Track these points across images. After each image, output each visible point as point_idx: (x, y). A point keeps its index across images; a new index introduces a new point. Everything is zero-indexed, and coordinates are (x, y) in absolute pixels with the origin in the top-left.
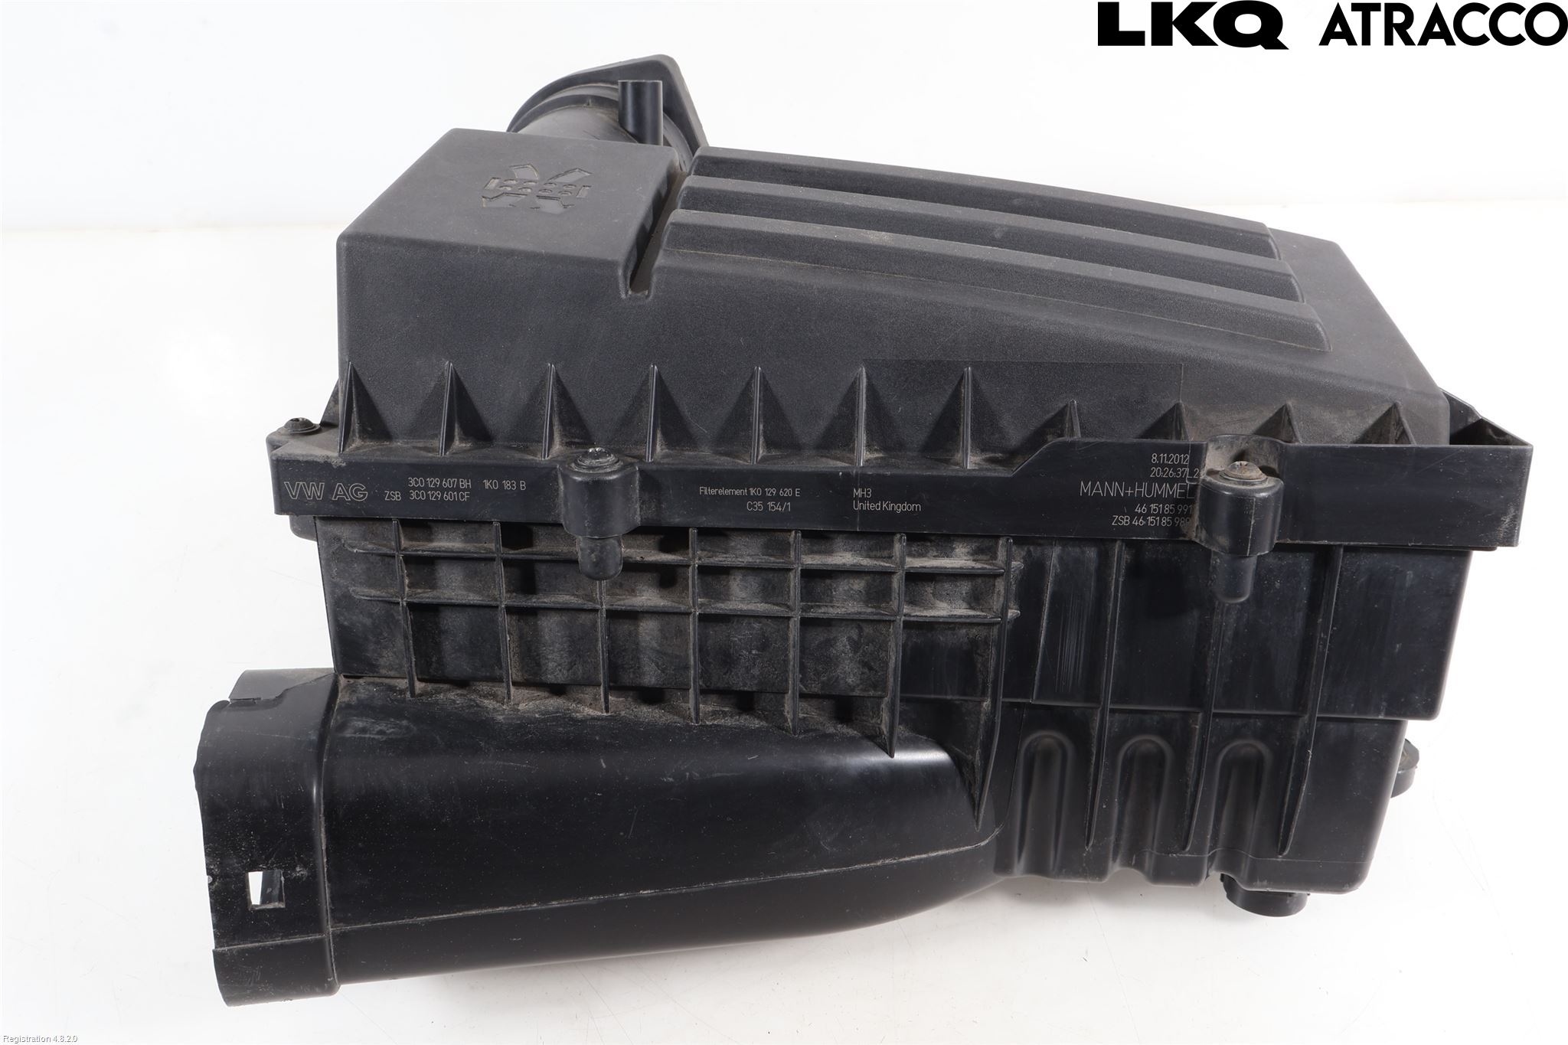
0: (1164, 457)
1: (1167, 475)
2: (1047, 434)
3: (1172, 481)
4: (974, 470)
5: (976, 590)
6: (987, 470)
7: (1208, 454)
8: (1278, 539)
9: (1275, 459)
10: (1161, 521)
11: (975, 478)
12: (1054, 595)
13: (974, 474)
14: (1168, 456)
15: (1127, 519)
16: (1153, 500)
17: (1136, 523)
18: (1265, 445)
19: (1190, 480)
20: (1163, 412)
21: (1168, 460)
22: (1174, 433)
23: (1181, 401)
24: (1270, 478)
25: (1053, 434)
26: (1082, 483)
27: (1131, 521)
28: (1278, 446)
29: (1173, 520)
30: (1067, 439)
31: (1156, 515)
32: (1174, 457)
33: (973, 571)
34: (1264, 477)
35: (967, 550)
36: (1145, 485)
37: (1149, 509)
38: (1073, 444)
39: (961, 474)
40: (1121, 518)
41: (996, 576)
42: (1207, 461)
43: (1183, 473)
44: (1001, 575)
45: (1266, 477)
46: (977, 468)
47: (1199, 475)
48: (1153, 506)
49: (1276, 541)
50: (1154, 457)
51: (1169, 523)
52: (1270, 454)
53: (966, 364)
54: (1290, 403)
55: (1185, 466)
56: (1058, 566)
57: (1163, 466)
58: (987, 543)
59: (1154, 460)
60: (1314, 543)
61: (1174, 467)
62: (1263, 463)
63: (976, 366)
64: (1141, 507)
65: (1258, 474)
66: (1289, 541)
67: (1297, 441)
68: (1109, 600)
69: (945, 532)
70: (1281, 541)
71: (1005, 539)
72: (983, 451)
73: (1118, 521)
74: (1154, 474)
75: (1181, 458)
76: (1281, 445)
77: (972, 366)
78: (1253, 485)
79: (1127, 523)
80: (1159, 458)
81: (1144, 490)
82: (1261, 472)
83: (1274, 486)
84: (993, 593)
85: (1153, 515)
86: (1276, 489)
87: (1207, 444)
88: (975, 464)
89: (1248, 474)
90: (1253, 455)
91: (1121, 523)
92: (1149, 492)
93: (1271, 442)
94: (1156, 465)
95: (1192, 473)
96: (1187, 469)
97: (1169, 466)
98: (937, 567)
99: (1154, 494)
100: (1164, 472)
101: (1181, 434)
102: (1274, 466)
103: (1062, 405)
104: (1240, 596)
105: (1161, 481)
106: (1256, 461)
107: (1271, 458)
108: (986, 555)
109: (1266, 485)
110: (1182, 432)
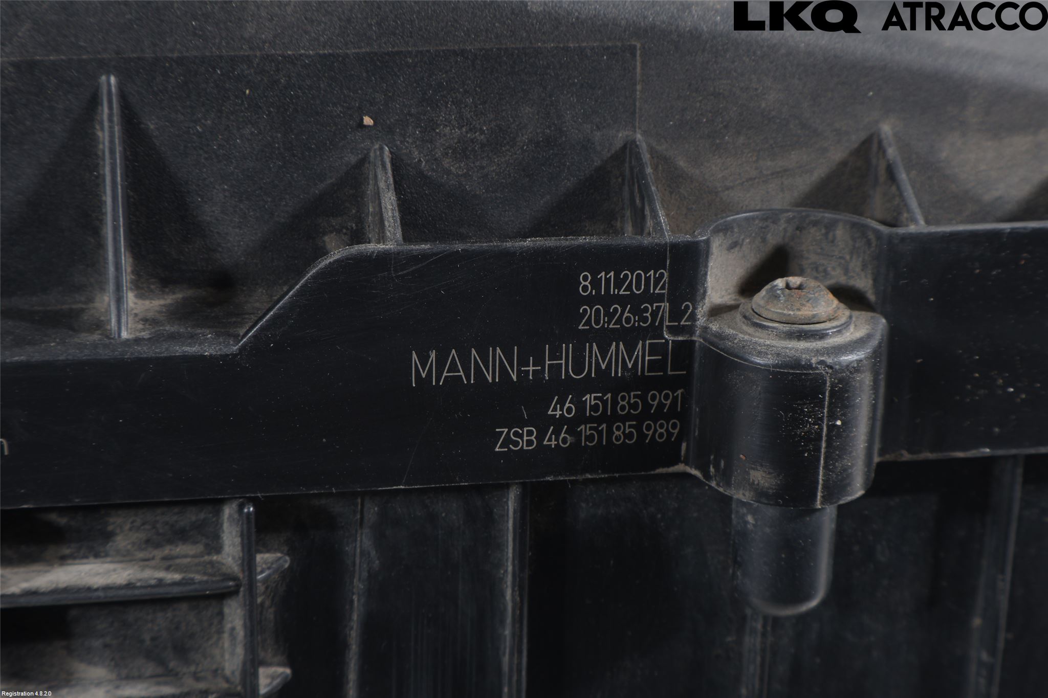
0: (608, 281)
1: (619, 321)
2: (324, 234)
3: (630, 337)
4: (137, 341)
5: (177, 628)
6: (172, 337)
7: (711, 264)
8: (882, 452)
9: (864, 267)
10: (610, 432)
11: (141, 363)
12: (370, 626)
13: (146, 351)
14: (617, 276)
15: (530, 433)
16: (588, 385)
17: (553, 443)
18: (840, 232)
19: (673, 330)
20: (597, 163)
21: (618, 285)
22: (628, 213)
23: (639, 136)
24: (856, 313)
25: (339, 231)
26: (414, 355)
27: (540, 438)
28: (871, 236)
29: (638, 428)
30: (373, 247)
31: (599, 420)
32: (632, 277)
33: (161, 590)
34: (844, 313)
35: (141, 536)
36: (568, 349)
37: (581, 406)
38: (383, 259)
39: (104, 354)
40: (515, 434)
41: (222, 596)
42: (710, 281)
43: (654, 314)
44: (231, 593)
45: (847, 312)
46: (145, 335)
47: (693, 317)
48: (590, 399)
49: (876, 459)
50: (585, 281)
51: (629, 436)
52: (851, 253)
53: (104, 67)
54: (886, 129)
55: (660, 298)
56: (373, 553)
57: (607, 300)
58: (192, 516)
59: (585, 288)
60: (960, 455)
61: (635, 302)
62: (838, 277)
63: (125, 71)
64: (562, 402)
65: (830, 310)
66: (906, 456)
67: (913, 220)
68: (502, 622)
69: (77, 501)
70: (888, 457)
71: (234, 505)
72: (166, 283)
73: (508, 441)
74: (588, 322)
75: (648, 280)
76: (877, 232)
77: (118, 72)
78: (821, 335)
79: (530, 443)
80: (596, 283)
81: (565, 363)
82: (836, 302)
83: (869, 337)
84: (220, 632)
85: (591, 419)
86: (874, 342)
87: (707, 242)
88: (145, 320)
89: (806, 312)
90: (813, 258)
91: (516, 444)
92: (578, 369)
93: (854, 225)
94: (590, 301)
95: (676, 314)
96: (665, 305)
97: (622, 301)
98: (66, 590)
99: (589, 370)
100: (611, 316)
101: (643, 217)
102: (863, 283)
103: (353, 159)
104: (807, 597)
105: (604, 339)
106: (819, 273)
107: (855, 264)
108: (195, 543)
109: (853, 334)
110: (647, 212)
